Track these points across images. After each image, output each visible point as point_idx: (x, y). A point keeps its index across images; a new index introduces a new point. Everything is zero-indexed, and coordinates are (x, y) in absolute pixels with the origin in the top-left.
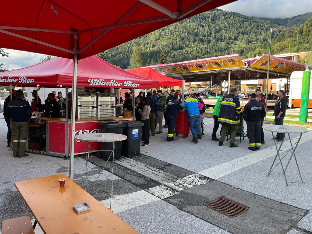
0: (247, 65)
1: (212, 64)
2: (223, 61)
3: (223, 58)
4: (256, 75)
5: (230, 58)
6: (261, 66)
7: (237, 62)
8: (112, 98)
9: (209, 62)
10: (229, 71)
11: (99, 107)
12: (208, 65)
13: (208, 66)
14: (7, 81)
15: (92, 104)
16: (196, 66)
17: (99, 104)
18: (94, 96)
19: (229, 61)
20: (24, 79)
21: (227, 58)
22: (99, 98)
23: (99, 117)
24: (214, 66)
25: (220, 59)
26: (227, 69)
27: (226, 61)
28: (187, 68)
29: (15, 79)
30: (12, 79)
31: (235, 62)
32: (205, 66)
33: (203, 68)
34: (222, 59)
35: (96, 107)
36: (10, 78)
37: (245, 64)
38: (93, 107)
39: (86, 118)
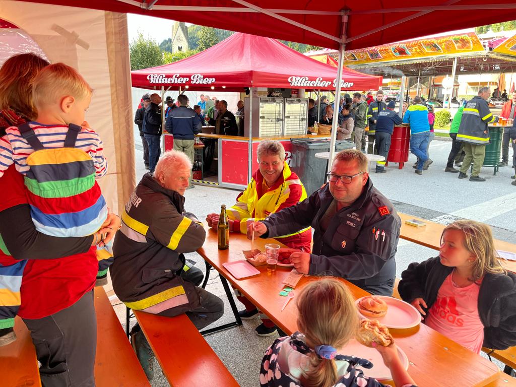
0: (487, 48)
1: (424, 47)
2: (446, 41)
3: (447, 37)
4: (495, 66)
5: (459, 36)
6: (511, 50)
7: (471, 42)
8: (303, 105)
9: (420, 43)
10: (455, 58)
11: (286, 119)
12: (416, 49)
13: (416, 51)
14: (171, 81)
15: (277, 115)
16: (395, 52)
17: (286, 115)
18: (279, 103)
19: (457, 42)
20: (199, 78)
21: (453, 35)
22: (287, 105)
23: (285, 134)
24: (427, 50)
25: (440, 37)
26: (451, 55)
27: (451, 41)
28: (377, 54)
29: (185, 79)
30: (180, 78)
31: (468, 42)
32: (411, 50)
33: (405, 54)
34: (443, 37)
35: (282, 120)
36: (176, 77)
37: (484, 46)
38: (278, 120)
39: (269, 135)
